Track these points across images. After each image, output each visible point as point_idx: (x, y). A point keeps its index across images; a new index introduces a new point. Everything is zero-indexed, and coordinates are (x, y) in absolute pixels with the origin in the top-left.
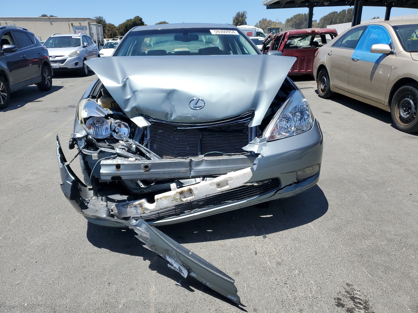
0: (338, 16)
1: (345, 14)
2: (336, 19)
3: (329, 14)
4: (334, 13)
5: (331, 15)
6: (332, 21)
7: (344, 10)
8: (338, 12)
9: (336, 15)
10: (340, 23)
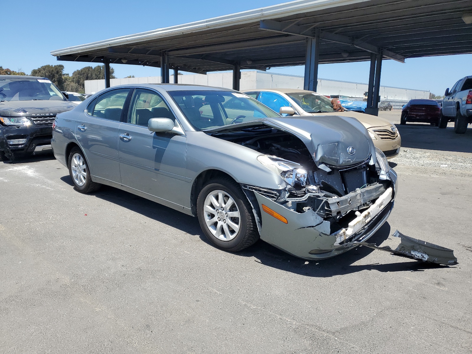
0: (94, 71)
1: (101, 70)
2: (92, 75)
3: (84, 69)
4: (89, 68)
5: (85, 70)
6: (87, 76)
7: (99, 66)
8: (93, 68)
9: (90, 70)
10: (96, 79)
